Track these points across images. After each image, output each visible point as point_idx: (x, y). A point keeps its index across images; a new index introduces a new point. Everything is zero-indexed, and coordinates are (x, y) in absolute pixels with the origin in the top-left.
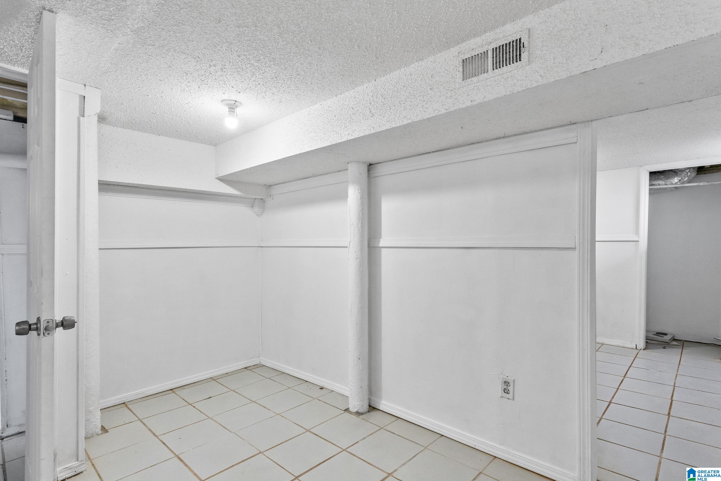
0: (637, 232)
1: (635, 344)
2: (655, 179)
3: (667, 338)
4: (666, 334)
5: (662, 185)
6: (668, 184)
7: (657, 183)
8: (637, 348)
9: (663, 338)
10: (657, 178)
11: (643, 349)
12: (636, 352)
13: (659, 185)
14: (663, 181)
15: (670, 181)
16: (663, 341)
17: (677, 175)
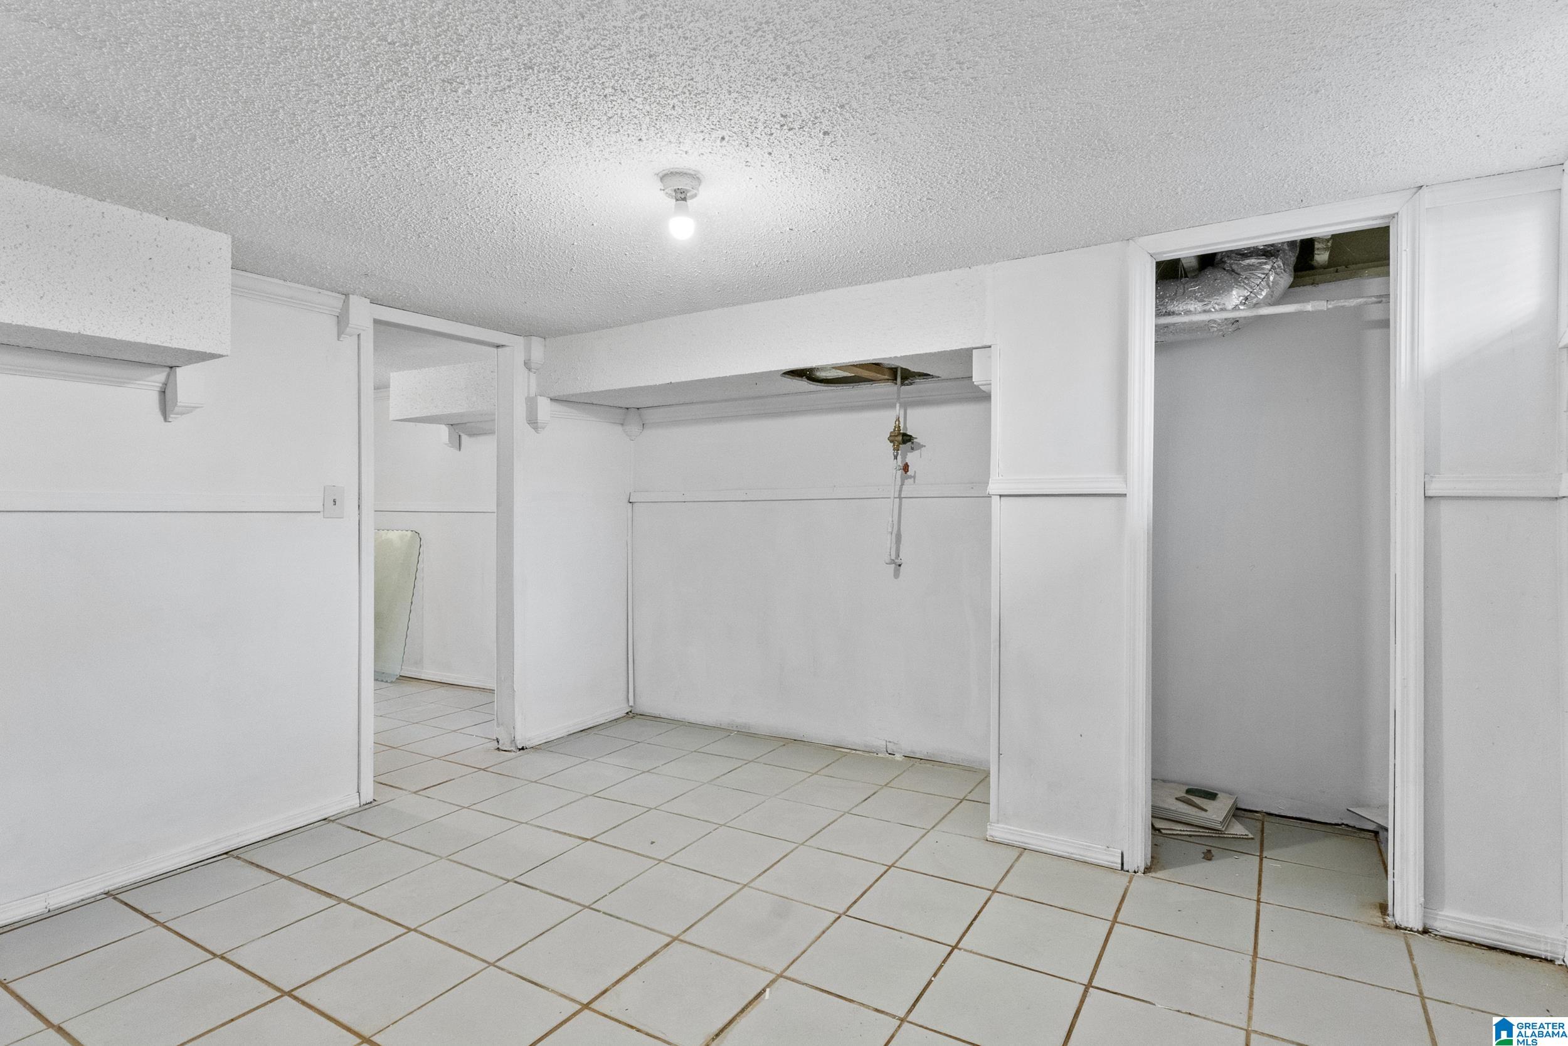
0: (1121, 465)
1: (1120, 852)
2: (1176, 294)
3: (1215, 812)
4: (1211, 796)
5: (1195, 314)
6: (1213, 310)
7: (1181, 309)
8: (1126, 868)
9: (1203, 814)
10: (1181, 291)
11: (1142, 869)
12: (1122, 880)
13: (1188, 312)
14: (1199, 302)
15: (1218, 301)
16: (1208, 825)
17: (1237, 282)
